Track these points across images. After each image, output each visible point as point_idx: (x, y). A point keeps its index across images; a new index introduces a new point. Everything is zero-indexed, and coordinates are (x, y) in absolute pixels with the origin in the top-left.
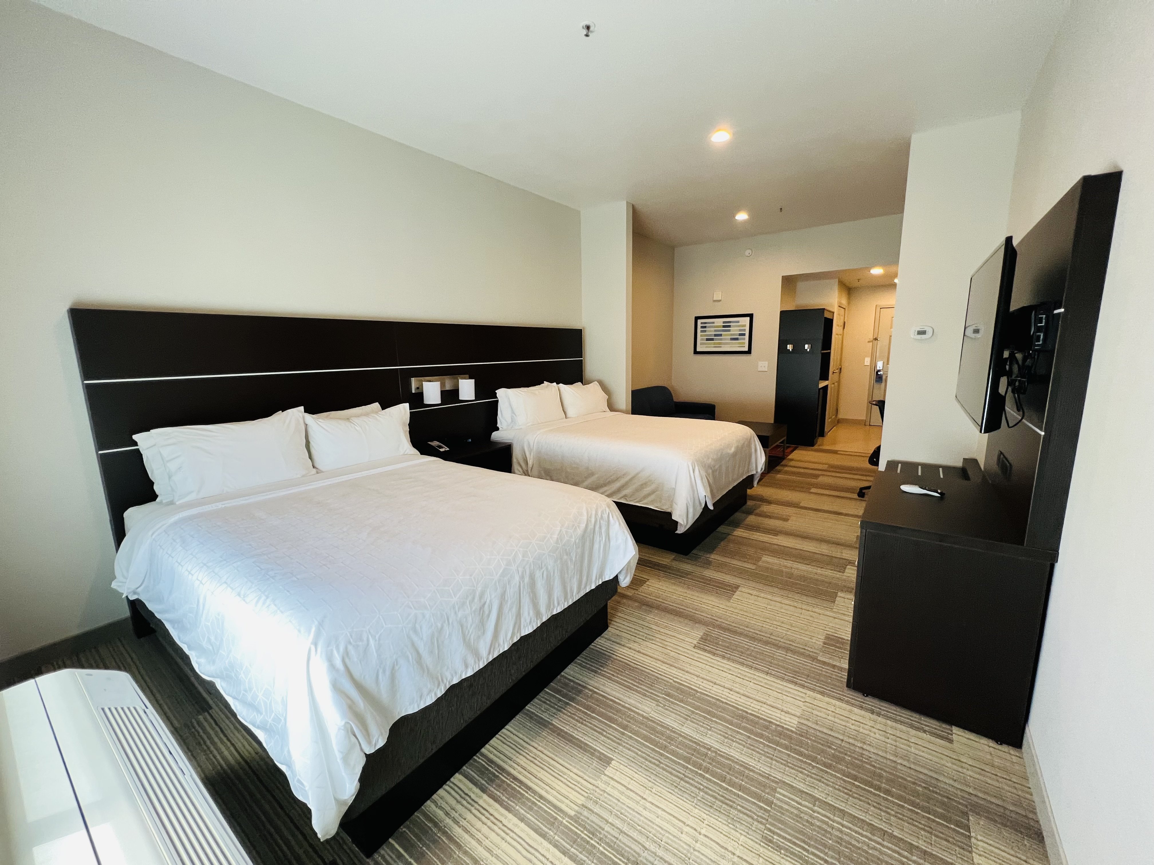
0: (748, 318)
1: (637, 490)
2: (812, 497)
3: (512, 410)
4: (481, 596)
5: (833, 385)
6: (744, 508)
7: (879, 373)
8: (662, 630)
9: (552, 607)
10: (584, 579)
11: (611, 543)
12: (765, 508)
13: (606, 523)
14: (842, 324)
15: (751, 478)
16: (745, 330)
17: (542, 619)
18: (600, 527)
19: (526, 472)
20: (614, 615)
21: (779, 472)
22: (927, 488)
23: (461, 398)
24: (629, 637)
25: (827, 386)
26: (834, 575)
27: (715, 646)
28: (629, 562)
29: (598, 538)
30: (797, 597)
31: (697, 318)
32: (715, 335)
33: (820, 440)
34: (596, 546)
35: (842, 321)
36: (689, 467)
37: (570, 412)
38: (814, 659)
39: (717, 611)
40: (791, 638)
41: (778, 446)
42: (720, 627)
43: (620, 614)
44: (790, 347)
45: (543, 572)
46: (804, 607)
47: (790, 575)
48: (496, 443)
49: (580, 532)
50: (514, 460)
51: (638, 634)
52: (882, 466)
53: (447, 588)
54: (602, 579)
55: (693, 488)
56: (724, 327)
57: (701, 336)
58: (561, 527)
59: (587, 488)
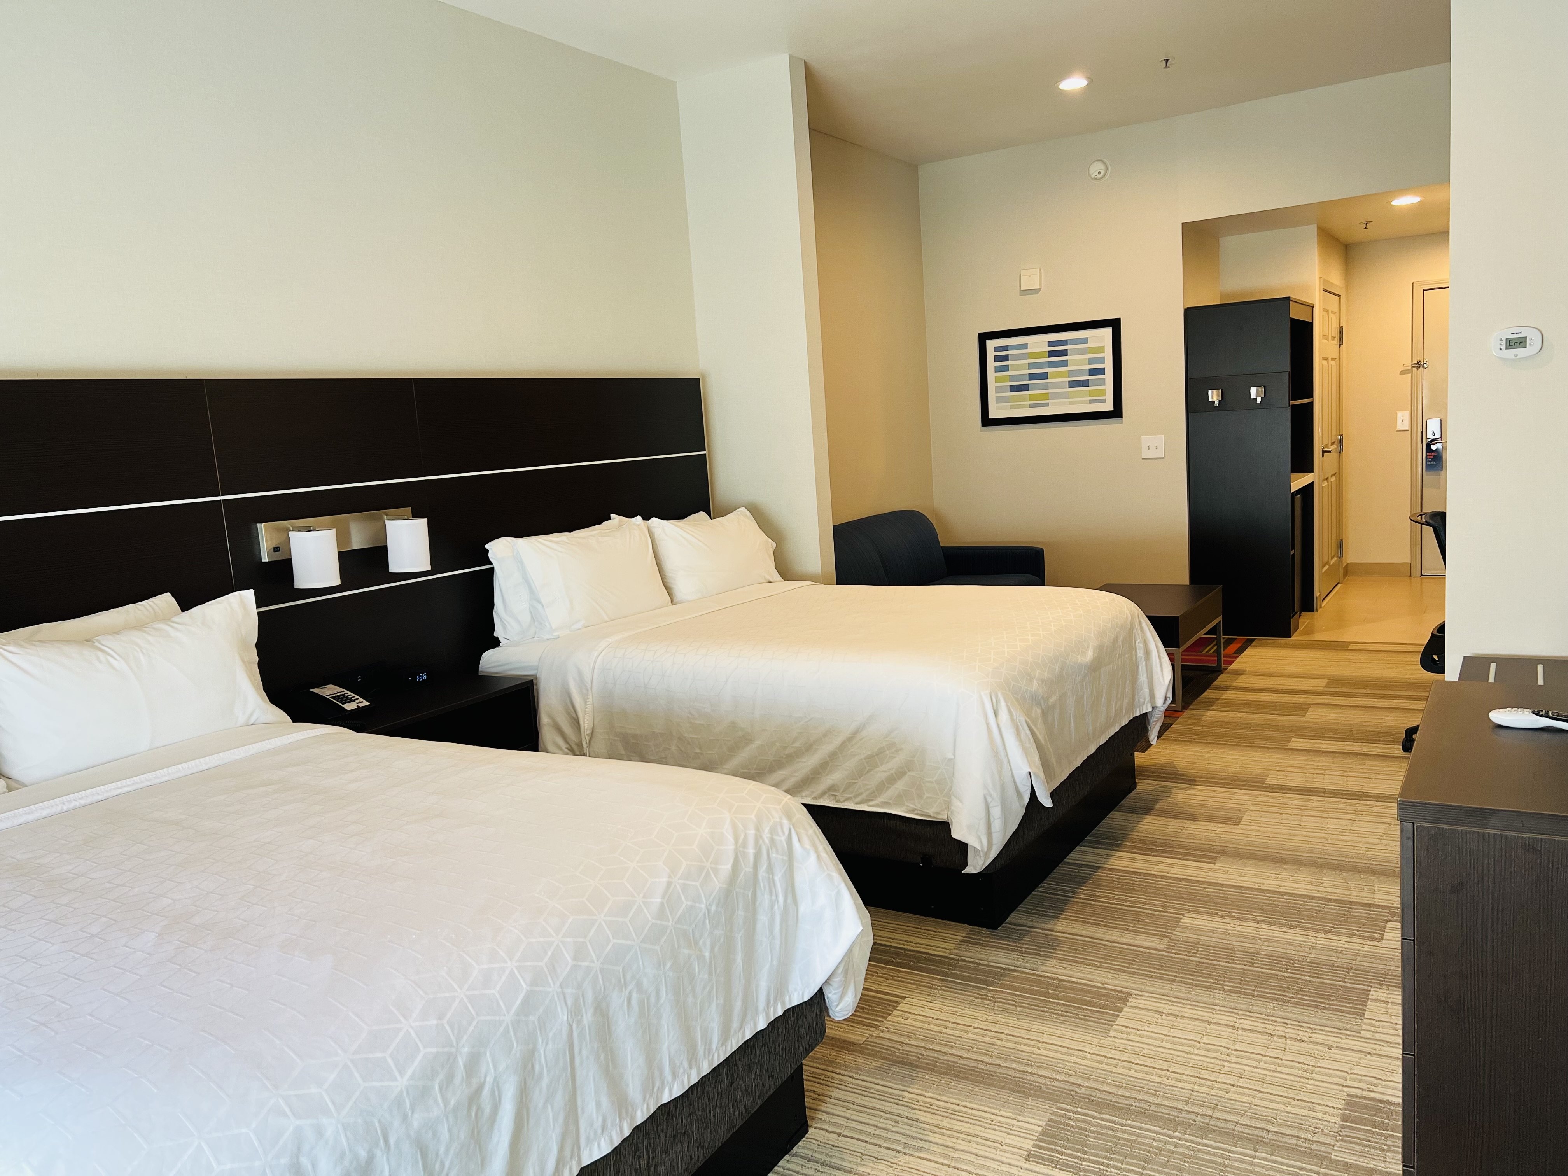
0: (1108, 331)
1: (861, 772)
2: (1299, 760)
3: (532, 591)
4: (472, 1066)
5: (1325, 483)
6: (1129, 800)
7: (1433, 447)
8: (945, 1123)
9: (658, 1084)
10: (738, 1004)
11: (802, 909)
12: (1182, 796)
13: (786, 858)
14: (1336, 334)
15: (1140, 724)
16: (1102, 360)
17: (633, 1118)
18: (770, 869)
19: (575, 748)
20: (821, 1097)
21: (1210, 704)
22: (1550, 713)
23: (394, 568)
24: (859, 1146)
25: (1310, 487)
26: (1356, 947)
27: (1078, 1151)
28: (849, 952)
29: (767, 896)
30: (1270, 1008)
31: (984, 338)
32: (1032, 377)
33: (1305, 620)
34: (763, 918)
35: (1335, 326)
36: (983, 704)
37: (683, 587)
38: (1322, 1159)
39: (1079, 1060)
40: (1264, 1112)
41: (1202, 643)
42: (1091, 1102)
43: (836, 1093)
44: (1214, 396)
45: (630, 993)
46: (1290, 1032)
47: (1252, 957)
48: (490, 680)
49: (718, 883)
50: (544, 720)
51: (887, 1139)
52: (1452, 670)
53: (379, 1055)
54: (783, 1003)
55: (998, 756)
56: (1051, 354)
57: (997, 380)
58: (670, 877)
59: (735, 773)
